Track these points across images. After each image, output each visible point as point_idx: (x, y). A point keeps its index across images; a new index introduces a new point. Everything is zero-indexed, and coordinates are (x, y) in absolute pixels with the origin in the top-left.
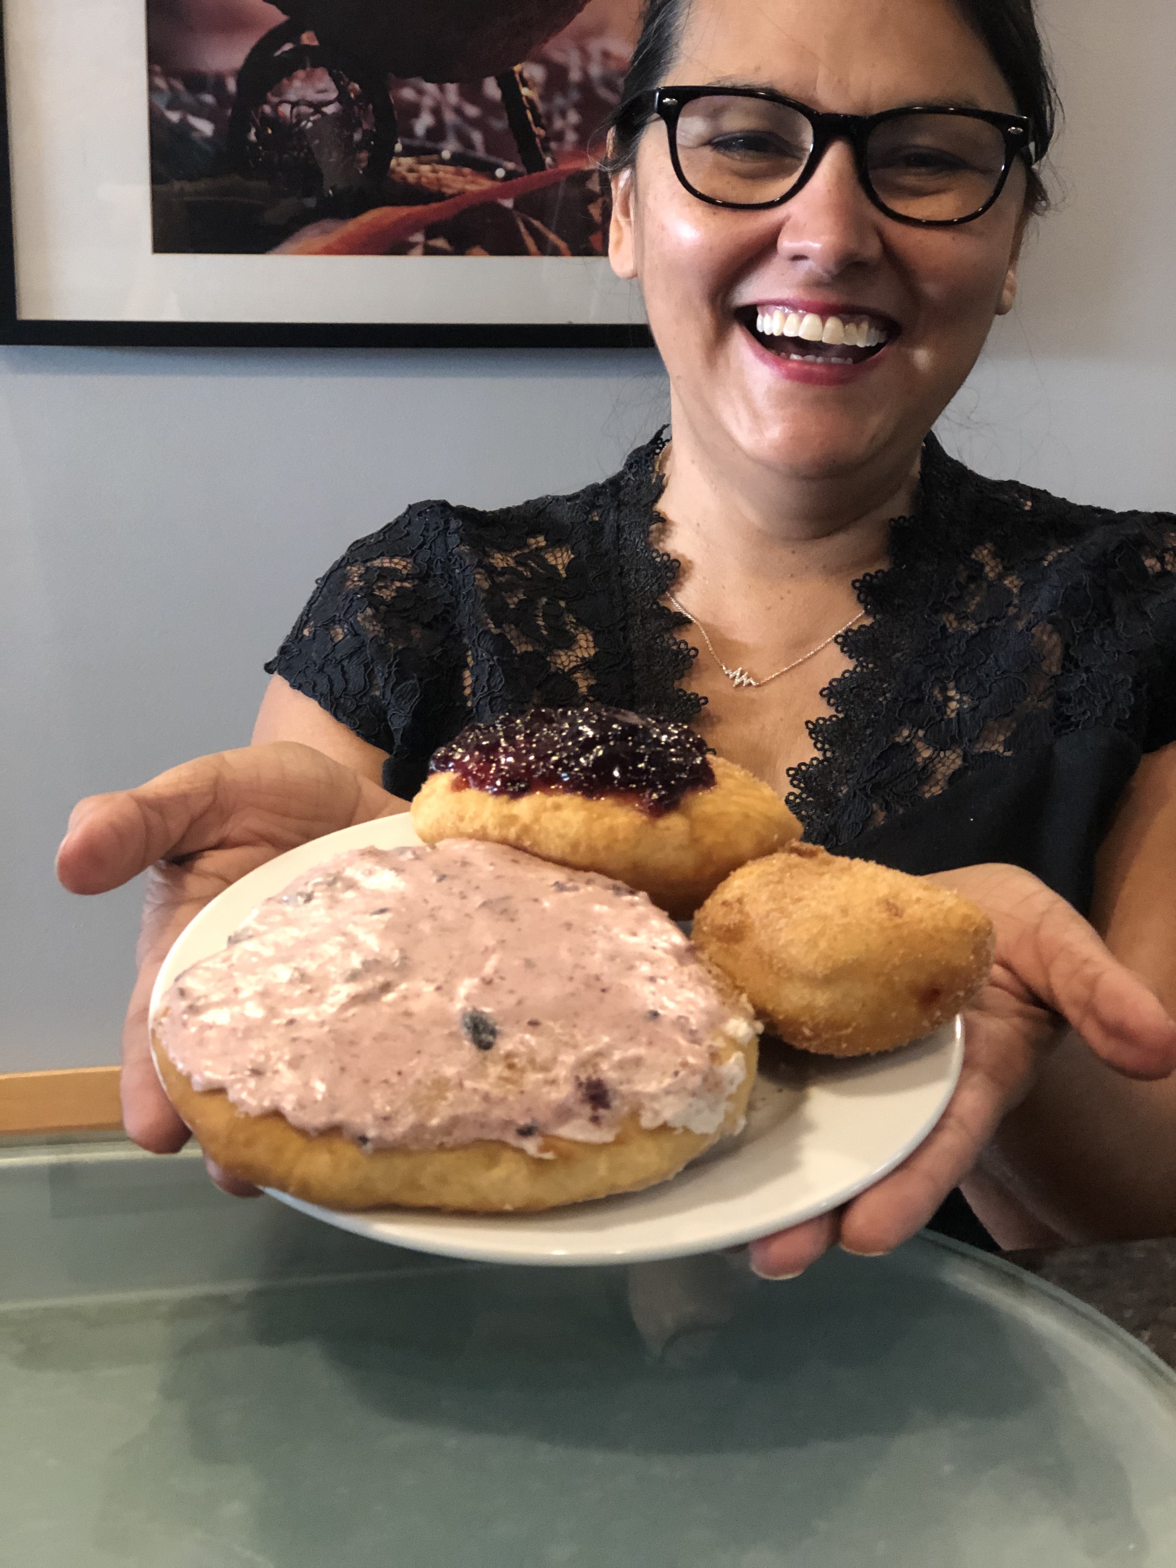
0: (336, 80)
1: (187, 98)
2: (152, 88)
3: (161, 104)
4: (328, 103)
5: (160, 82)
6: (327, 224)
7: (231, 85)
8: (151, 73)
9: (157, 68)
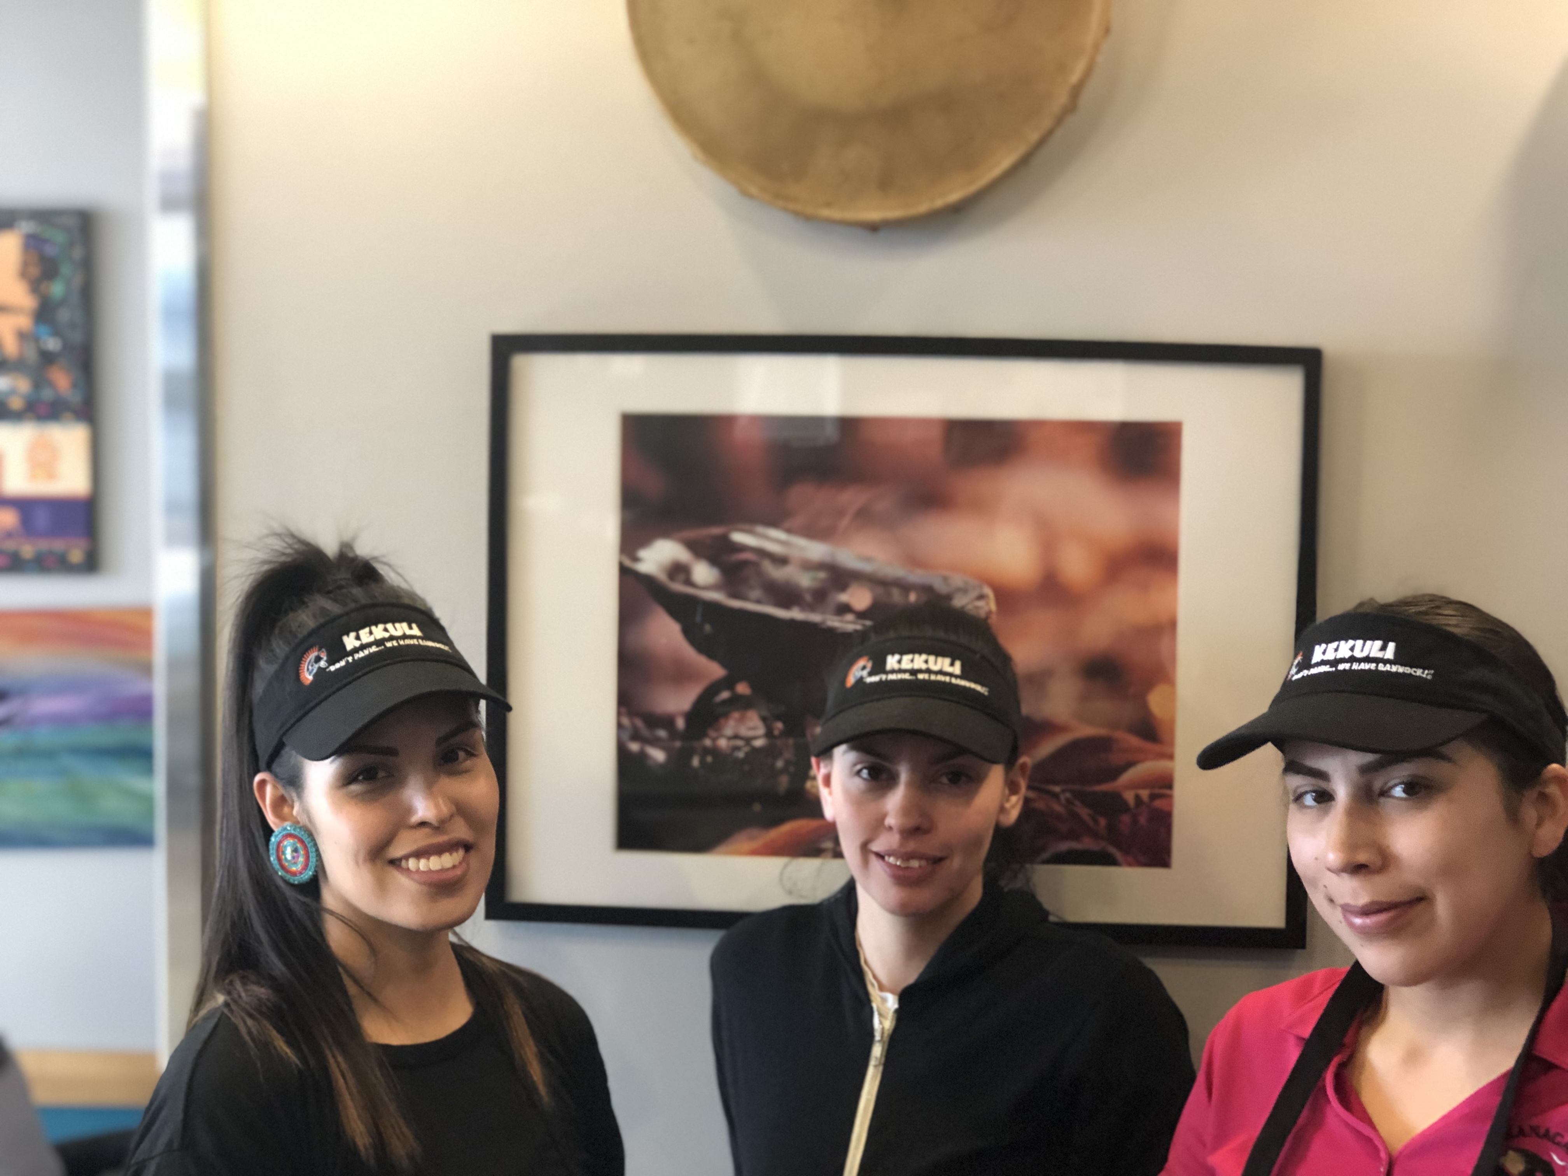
0: (764, 719)
1: (645, 732)
2: (620, 726)
3: (625, 736)
4: (755, 738)
5: (626, 721)
6: (754, 831)
7: (680, 723)
8: (619, 714)
9: (623, 710)
